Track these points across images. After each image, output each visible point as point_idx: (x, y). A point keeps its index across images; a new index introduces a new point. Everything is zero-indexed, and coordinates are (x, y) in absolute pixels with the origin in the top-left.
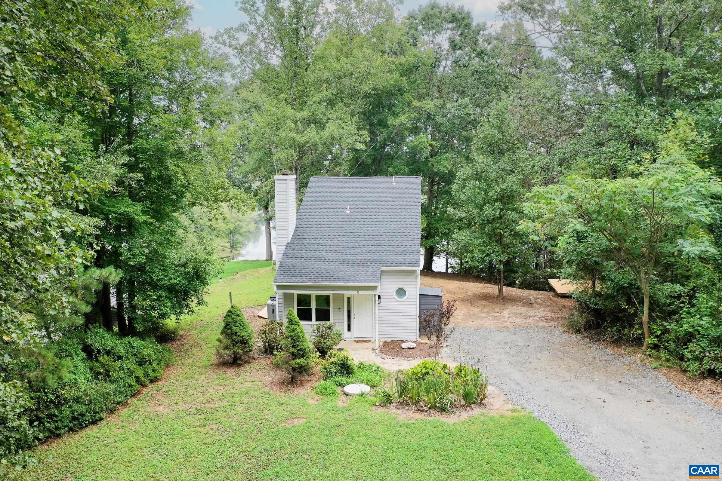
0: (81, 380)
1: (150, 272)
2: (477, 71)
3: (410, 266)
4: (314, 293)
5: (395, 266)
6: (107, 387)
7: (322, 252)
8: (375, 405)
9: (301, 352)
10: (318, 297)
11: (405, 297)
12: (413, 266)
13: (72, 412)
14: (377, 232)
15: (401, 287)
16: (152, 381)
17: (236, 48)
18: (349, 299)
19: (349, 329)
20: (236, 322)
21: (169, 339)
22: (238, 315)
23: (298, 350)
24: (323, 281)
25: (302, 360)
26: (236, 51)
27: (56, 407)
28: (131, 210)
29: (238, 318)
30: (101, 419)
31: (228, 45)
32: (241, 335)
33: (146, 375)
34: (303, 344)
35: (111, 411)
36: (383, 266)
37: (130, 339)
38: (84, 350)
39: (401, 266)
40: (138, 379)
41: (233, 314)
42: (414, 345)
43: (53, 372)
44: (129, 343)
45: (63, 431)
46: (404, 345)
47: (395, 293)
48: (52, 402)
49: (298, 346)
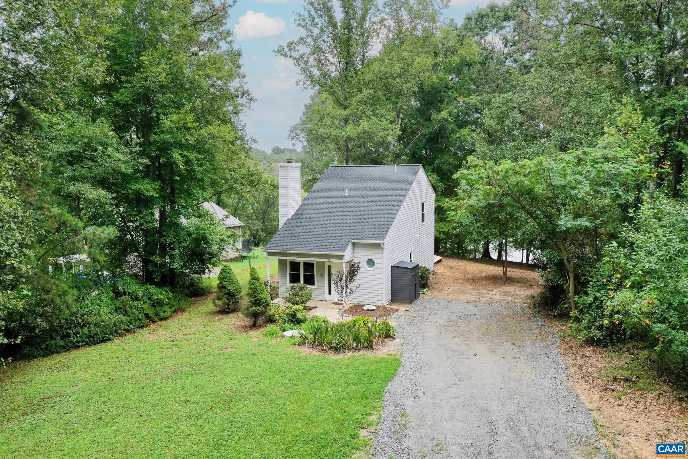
0: (104, 310)
1: (166, 236)
2: (525, 66)
3: (375, 240)
4: (302, 260)
5: (364, 239)
6: (121, 318)
7: (311, 227)
8: (295, 344)
9: (258, 302)
10: (305, 264)
11: (374, 267)
12: (379, 240)
13: (90, 332)
14: (362, 212)
15: (371, 258)
16: (161, 319)
17: (295, 59)
18: (329, 267)
19: (330, 293)
20: (226, 278)
21: (199, 294)
22: (228, 273)
23: (256, 300)
24: (301, 250)
25: (258, 308)
26: (295, 61)
27: (82, 327)
28: (142, 187)
29: (228, 275)
30: (110, 340)
31: (289, 56)
32: (229, 288)
33: (157, 315)
34: (260, 295)
35: (120, 335)
36: (354, 239)
37: (147, 286)
38: (113, 291)
39: (369, 240)
40: (147, 316)
41: (224, 272)
42: (374, 308)
43: (60, 296)
44: (147, 289)
45: (80, 344)
46: (365, 308)
47: (365, 263)
48: (79, 324)
49: (256, 296)
